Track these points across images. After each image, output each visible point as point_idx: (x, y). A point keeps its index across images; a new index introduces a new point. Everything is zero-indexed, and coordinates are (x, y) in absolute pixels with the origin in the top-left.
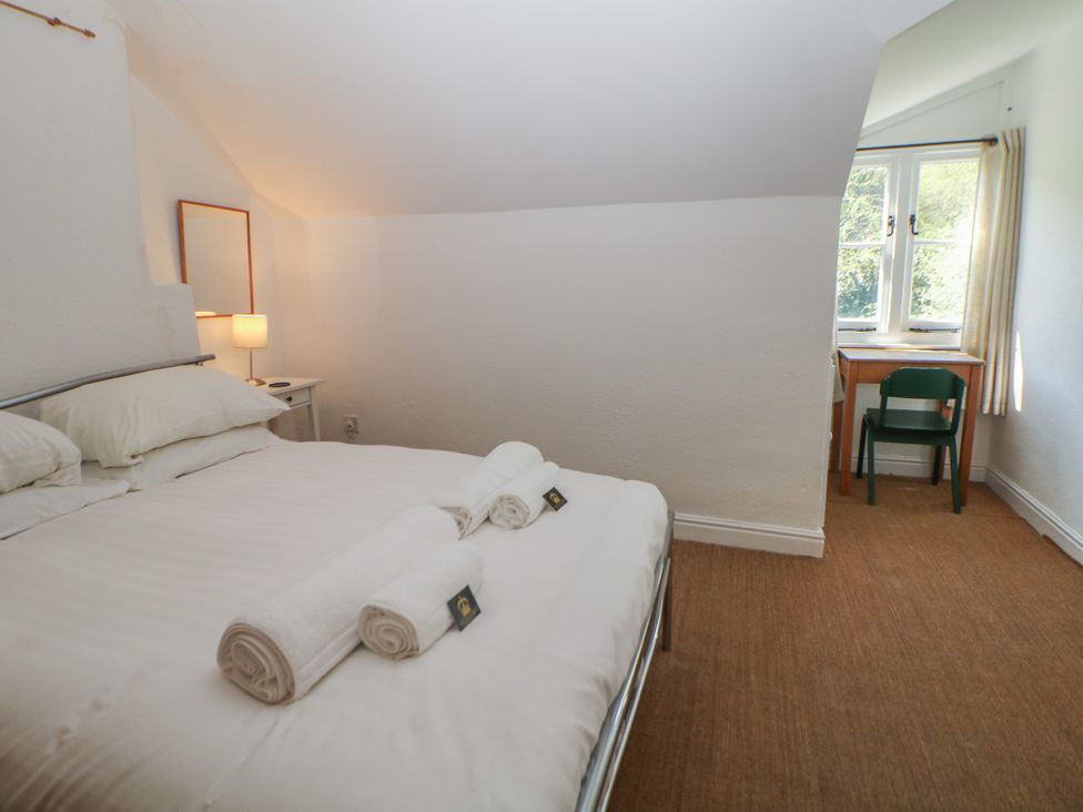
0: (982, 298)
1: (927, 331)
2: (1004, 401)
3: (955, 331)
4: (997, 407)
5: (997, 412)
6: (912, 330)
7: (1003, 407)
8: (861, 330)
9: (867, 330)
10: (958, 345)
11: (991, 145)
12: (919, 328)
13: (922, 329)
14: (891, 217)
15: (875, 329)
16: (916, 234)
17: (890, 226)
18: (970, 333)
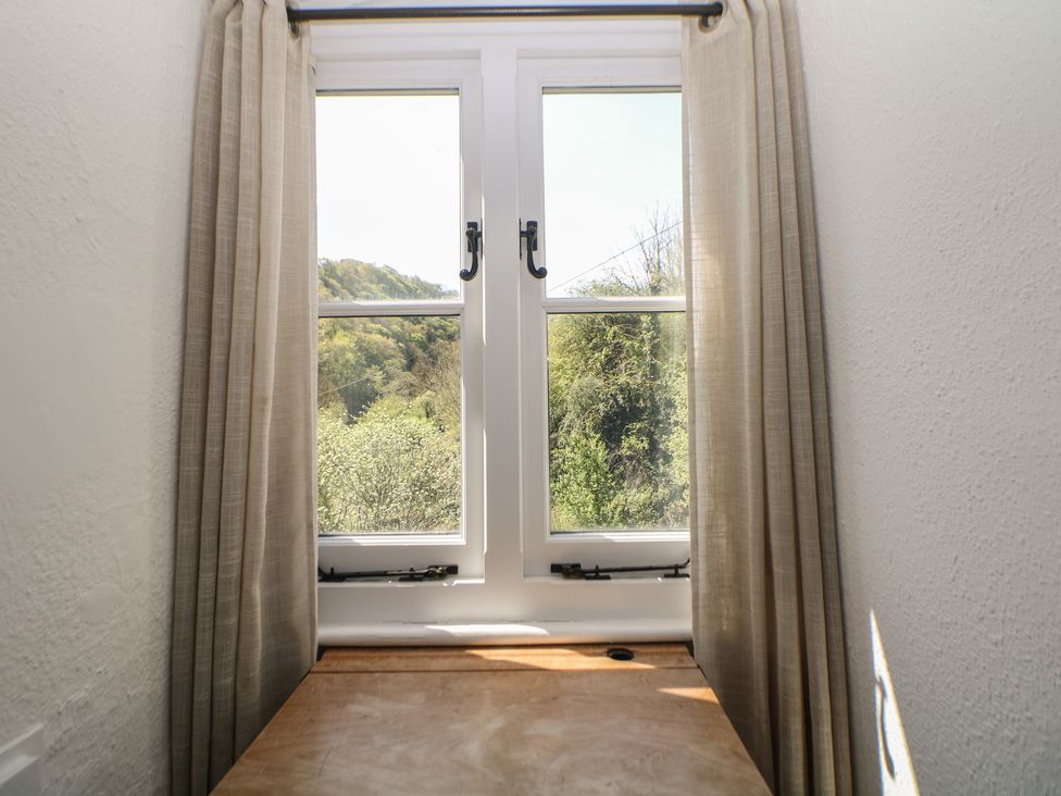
1: (598, 574)
3: (675, 571)
6: (556, 569)
8: (412, 577)
9: (429, 575)
11: (704, 24)
12: (576, 562)
13: (583, 567)
14: (473, 225)
15: (452, 570)
16: (540, 274)
17: (469, 251)
18: (715, 579)
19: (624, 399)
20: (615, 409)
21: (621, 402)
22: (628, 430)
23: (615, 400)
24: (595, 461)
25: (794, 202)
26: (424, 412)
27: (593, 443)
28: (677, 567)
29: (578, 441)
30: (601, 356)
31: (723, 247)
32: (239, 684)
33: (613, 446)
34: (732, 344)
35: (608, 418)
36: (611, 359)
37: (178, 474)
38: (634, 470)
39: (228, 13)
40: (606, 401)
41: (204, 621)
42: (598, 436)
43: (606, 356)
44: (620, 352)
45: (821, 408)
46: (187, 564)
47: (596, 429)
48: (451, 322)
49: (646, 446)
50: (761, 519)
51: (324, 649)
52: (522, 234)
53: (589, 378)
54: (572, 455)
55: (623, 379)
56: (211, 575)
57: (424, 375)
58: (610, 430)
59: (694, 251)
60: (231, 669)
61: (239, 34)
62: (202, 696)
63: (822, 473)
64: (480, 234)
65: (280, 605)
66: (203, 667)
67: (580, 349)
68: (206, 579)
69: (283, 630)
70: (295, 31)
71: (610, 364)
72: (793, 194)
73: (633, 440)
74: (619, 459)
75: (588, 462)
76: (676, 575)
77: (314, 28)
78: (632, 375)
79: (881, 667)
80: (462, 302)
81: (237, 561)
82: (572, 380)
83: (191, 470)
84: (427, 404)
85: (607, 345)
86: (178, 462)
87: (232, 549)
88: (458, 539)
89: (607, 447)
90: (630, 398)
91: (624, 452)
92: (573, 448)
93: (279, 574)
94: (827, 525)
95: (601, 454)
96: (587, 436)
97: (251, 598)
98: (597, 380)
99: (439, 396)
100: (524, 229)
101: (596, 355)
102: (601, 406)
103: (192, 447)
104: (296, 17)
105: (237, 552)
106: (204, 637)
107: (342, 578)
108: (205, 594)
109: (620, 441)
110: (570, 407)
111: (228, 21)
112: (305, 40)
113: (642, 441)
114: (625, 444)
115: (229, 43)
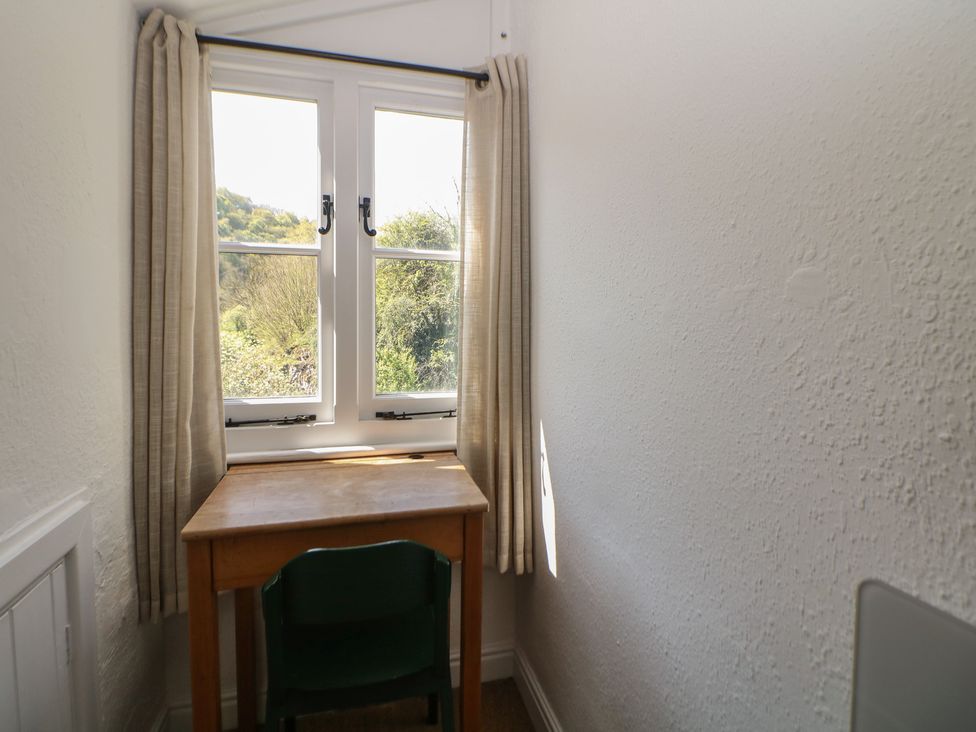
0: (483, 355)
1: (404, 417)
2: (529, 547)
3: (450, 414)
4: (520, 558)
5: (520, 569)
6: (379, 415)
7: (529, 556)
8: (286, 422)
9: (298, 421)
10: (452, 442)
11: (479, 86)
12: (391, 411)
13: (396, 413)
14: (326, 197)
15: (313, 418)
16: (372, 233)
17: (325, 214)
18: (471, 415)
19: (434, 317)
20: (426, 326)
21: (431, 320)
22: (437, 345)
23: (426, 318)
24: (405, 372)
25: (519, 207)
26: (235, 326)
27: (403, 357)
28: (451, 412)
29: (389, 356)
30: (414, 278)
31: (482, 225)
32: (178, 484)
33: (423, 359)
34: (485, 282)
35: (419, 335)
36: (423, 281)
37: (133, 354)
38: (440, 380)
39: (154, 38)
40: (418, 319)
41: (155, 445)
42: (410, 350)
43: (419, 278)
44: (432, 275)
45: (526, 321)
46: (142, 410)
47: (407, 344)
48: (263, 236)
49: (452, 360)
50: (495, 378)
51: (230, 466)
52: (360, 206)
53: (402, 298)
54: (384, 368)
55: (433, 299)
56: (159, 417)
57: (234, 290)
58: (420, 345)
59: (467, 226)
60: (173, 474)
61: (165, 57)
62: (155, 490)
63: (525, 354)
64: (332, 204)
65: (200, 438)
66: (155, 473)
67: (396, 271)
68: (155, 419)
69: (202, 454)
70: (201, 51)
71: (422, 286)
72: (519, 202)
73: (440, 354)
74: (428, 370)
75: (400, 373)
76: (450, 416)
77: (212, 48)
78: (441, 296)
79: (543, 450)
80: (319, 247)
81: (175, 409)
82: (387, 299)
83: (142, 351)
84: (238, 319)
85: (420, 268)
86: (133, 347)
87: (173, 401)
88: (317, 399)
89: (417, 360)
90: (439, 317)
91: (432, 364)
92: (386, 363)
93: (199, 420)
94: (526, 381)
95: (411, 366)
96: (398, 351)
97: (185, 431)
98: (409, 300)
99: (252, 311)
100: (362, 203)
101: (410, 277)
102: (413, 323)
103: (142, 337)
104: (203, 40)
105: (175, 403)
106: (155, 455)
107: (237, 424)
108: (155, 428)
109: (429, 355)
110: (385, 324)
111: (156, 44)
112: (206, 56)
113: (449, 355)
114: (433, 358)
115: (158, 63)
